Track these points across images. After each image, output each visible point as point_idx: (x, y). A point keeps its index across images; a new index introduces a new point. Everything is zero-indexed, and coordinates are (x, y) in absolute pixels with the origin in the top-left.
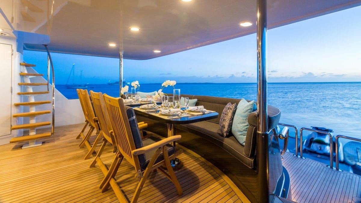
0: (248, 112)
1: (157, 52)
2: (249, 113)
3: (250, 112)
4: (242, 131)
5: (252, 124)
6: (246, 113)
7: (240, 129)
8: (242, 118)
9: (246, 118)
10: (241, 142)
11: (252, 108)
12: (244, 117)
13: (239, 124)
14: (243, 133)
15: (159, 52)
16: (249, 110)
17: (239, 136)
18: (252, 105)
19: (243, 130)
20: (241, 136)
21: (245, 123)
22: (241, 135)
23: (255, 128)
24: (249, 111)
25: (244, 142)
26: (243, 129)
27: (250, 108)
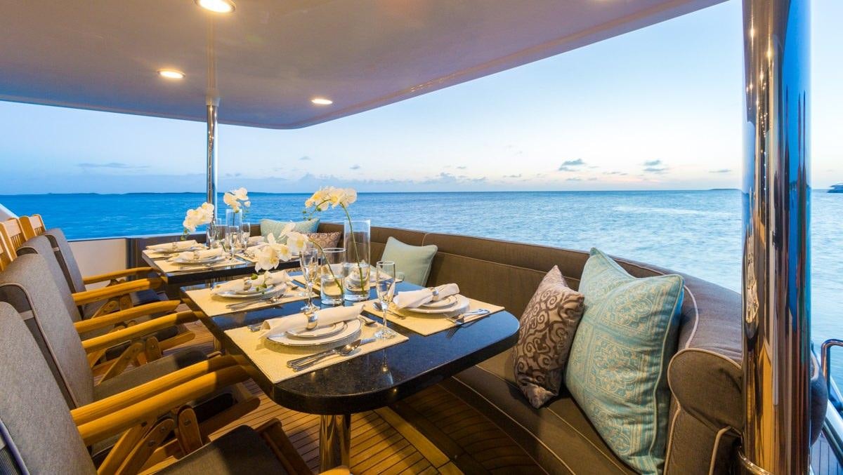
0: (651, 323)
1: (321, 102)
2: (655, 330)
3: (658, 326)
4: (623, 402)
5: (708, 411)
6: (642, 327)
7: (609, 390)
8: (618, 346)
9: (639, 349)
10: (623, 454)
11: (668, 307)
12: (631, 342)
13: (606, 368)
14: (624, 411)
15: (327, 102)
16: (655, 314)
17: (610, 423)
18: (669, 294)
19: (629, 401)
20: (616, 424)
21: (634, 368)
22: (616, 417)
23: (724, 434)
24: (657, 319)
25: (633, 455)
26: (629, 394)
27: (660, 308)
